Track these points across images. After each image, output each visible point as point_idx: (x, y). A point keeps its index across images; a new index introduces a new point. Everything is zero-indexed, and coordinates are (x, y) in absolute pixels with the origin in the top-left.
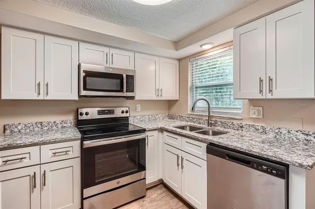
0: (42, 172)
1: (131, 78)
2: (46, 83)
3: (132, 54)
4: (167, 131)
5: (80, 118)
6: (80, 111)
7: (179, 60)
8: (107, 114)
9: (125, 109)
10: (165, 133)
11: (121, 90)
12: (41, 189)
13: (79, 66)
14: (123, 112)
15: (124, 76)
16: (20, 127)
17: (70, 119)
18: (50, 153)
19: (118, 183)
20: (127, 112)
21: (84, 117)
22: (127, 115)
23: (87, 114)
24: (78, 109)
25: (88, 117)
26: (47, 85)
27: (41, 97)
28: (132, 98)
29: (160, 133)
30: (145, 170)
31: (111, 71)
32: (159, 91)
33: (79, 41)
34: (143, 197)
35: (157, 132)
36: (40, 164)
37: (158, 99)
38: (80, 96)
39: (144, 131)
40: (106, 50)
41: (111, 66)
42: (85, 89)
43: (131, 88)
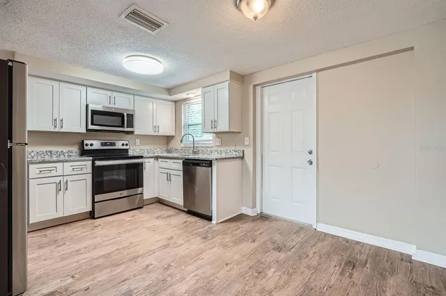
0: (65, 181)
1: (131, 117)
2: (61, 119)
3: (131, 97)
4: (161, 157)
5: (86, 148)
6: (86, 142)
7: (175, 102)
8: (109, 145)
9: (125, 142)
10: (160, 160)
11: (122, 126)
12: (64, 193)
13: (87, 106)
14: (123, 145)
15: (125, 114)
16: (32, 154)
17: (75, 149)
18: (71, 169)
19: (121, 194)
20: (127, 145)
21: (89, 147)
22: (128, 147)
23: (91, 145)
24: (83, 141)
25: (93, 148)
26: (62, 120)
27: (57, 130)
28: (132, 133)
29: (156, 161)
30: (142, 187)
31: (113, 110)
32: (156, 128)
33: (87, 86)
34: (141, 208)
35: (153, 159)
36: (63, 176)
37: (155, 134)
38: (87, 130)
39: (142, 157)
40: (109, 93)
41: (114, 106)
42: (92, 124)
43: (131, 124)
